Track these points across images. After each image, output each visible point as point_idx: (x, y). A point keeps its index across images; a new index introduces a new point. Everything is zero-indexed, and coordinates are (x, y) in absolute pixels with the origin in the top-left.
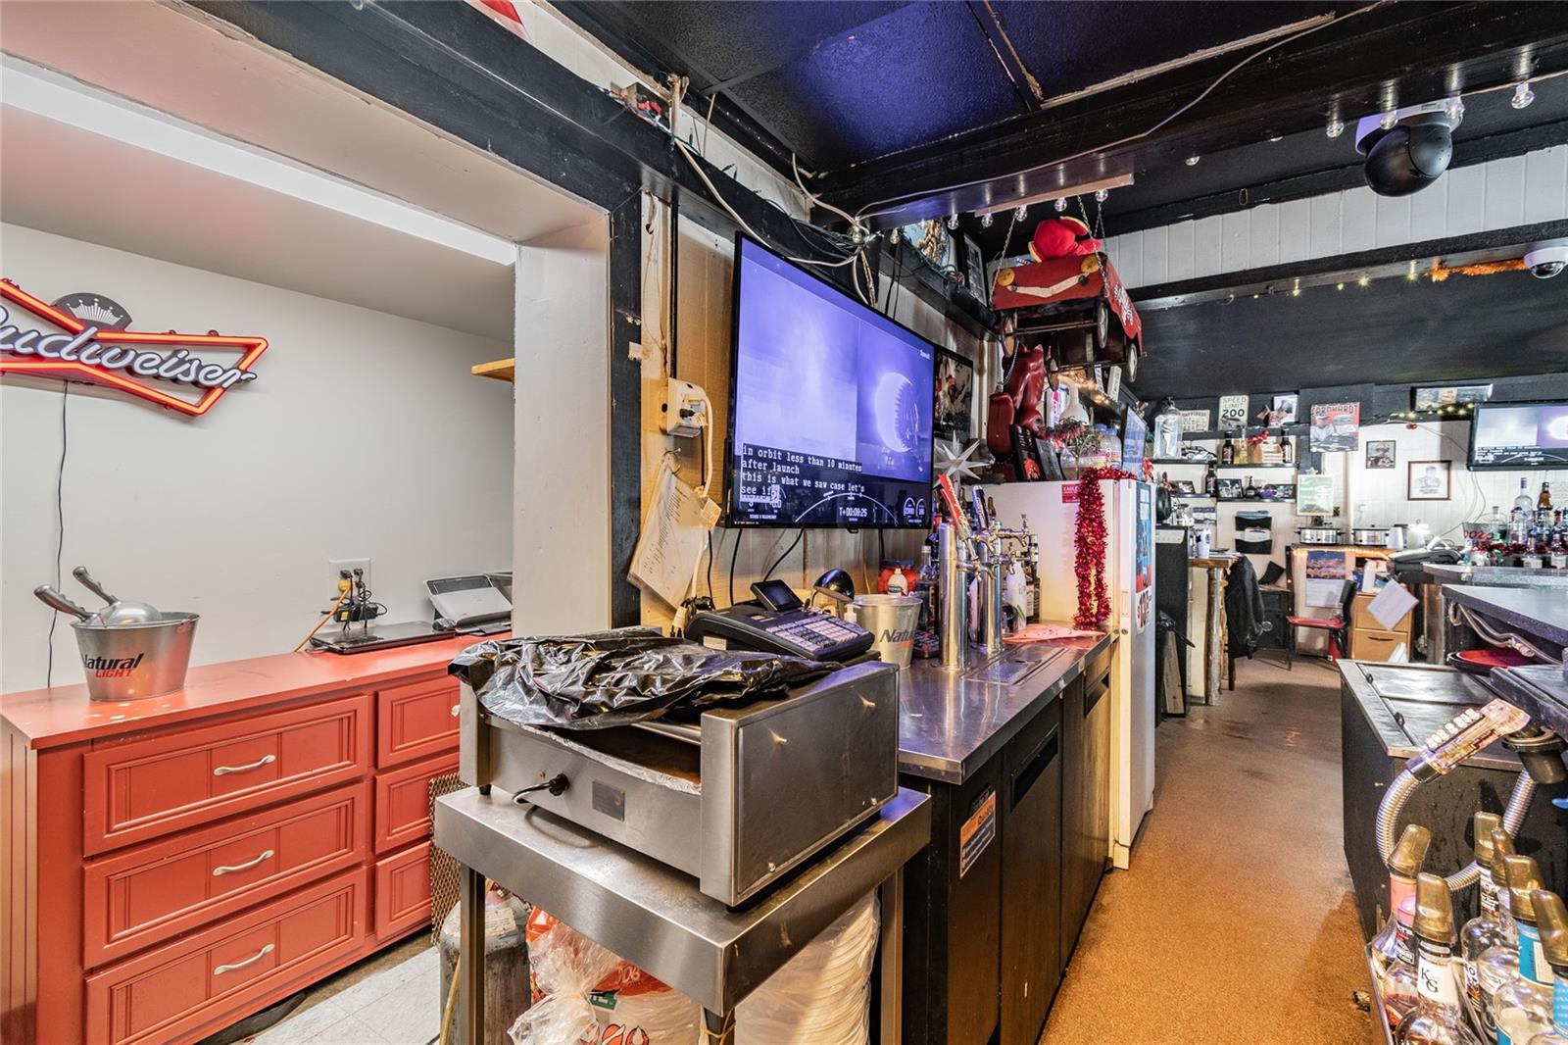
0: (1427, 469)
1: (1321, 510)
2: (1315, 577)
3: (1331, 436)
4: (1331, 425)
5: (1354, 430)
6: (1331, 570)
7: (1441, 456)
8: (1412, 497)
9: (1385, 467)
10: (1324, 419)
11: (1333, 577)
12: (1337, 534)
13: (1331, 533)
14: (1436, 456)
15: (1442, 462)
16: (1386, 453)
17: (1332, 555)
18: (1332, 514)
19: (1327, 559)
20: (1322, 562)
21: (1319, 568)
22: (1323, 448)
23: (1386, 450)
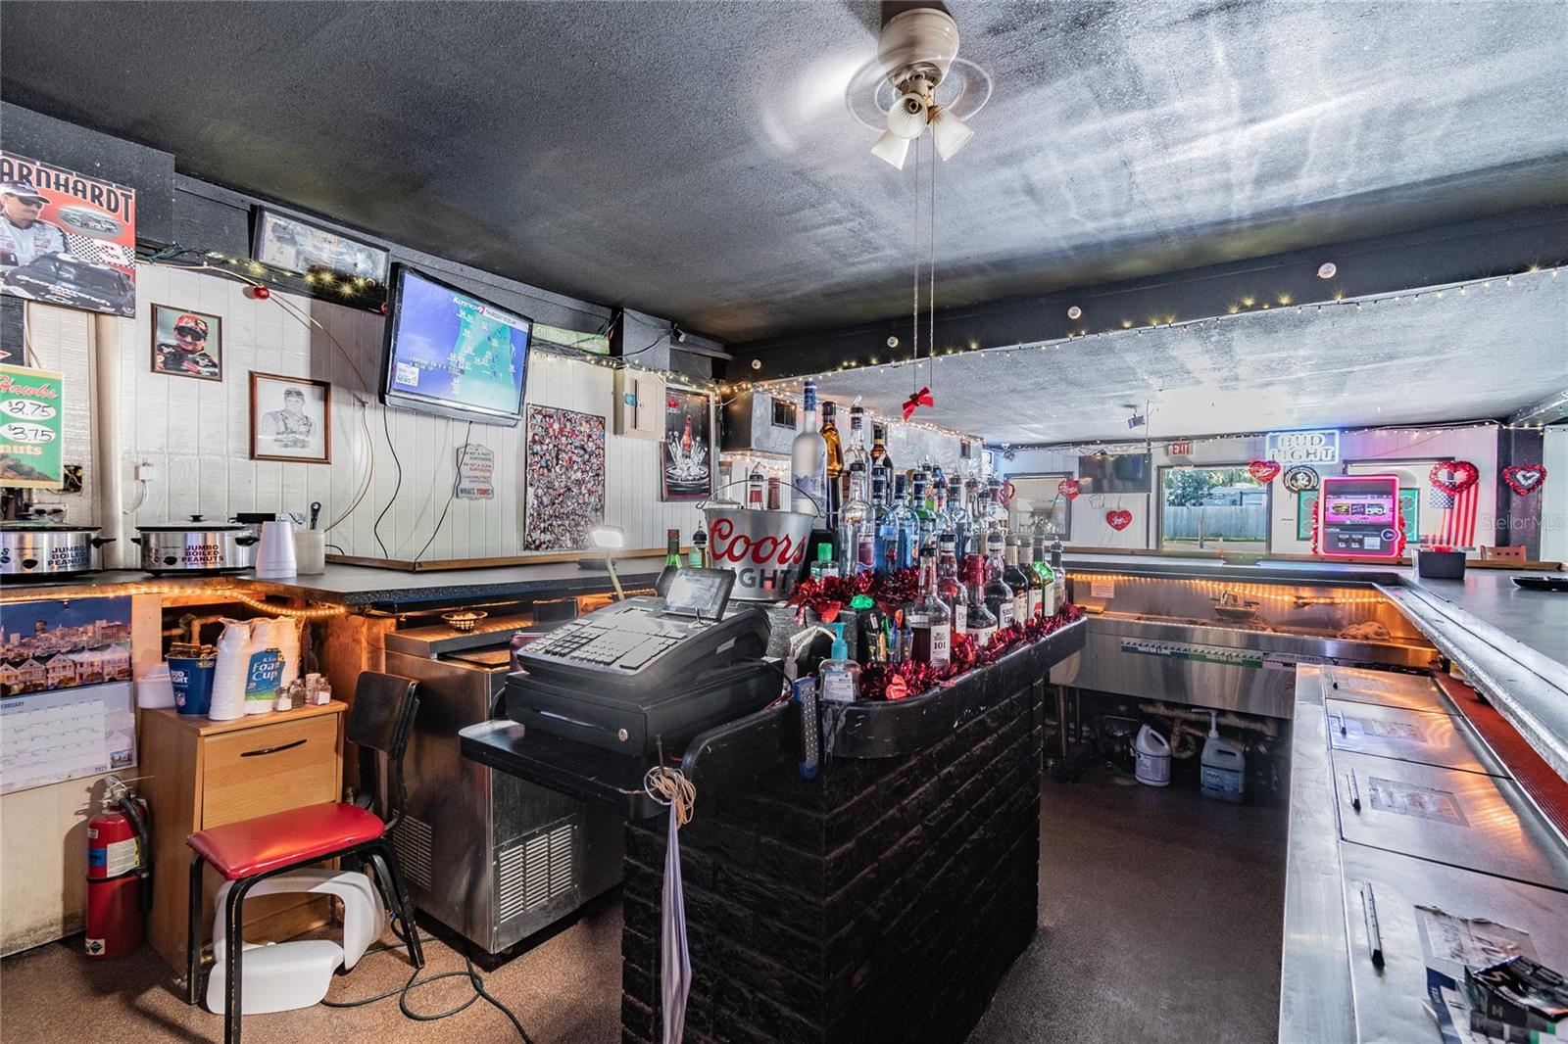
0: (288, 393)
1: (29, 474)
2: (24, 692)
3: (52, 258)
4: (49, 225)
5: (124, 261)
6: (86, 657)
7: (312, 374)
8: (260, 451)
9: (198, 375)
10: (22, 200)
11: (95, 679)
12: (89, 541)
13: (70, 540)
14: (304, 372)
15: (315, 383)
16: (201, 343)
17: (92, 610)
18: (61, 485)
19: (68, 624)
20: (54, 638)
21: (42, 660)
22: (27, 286)
23: (200, 335)
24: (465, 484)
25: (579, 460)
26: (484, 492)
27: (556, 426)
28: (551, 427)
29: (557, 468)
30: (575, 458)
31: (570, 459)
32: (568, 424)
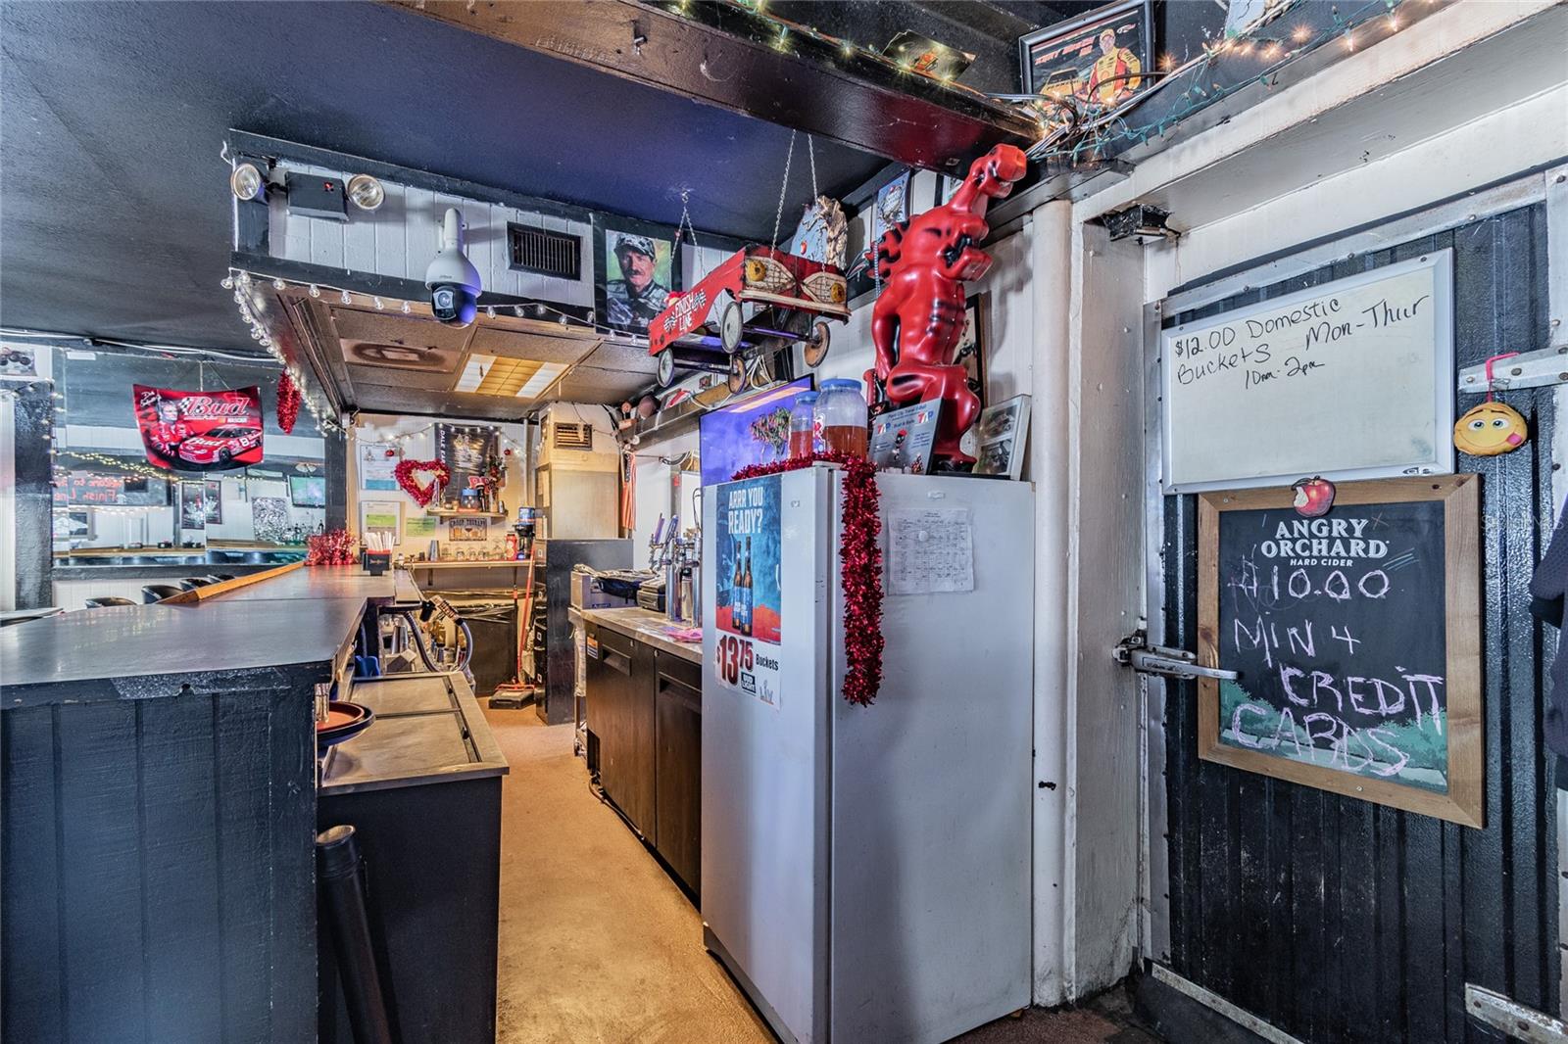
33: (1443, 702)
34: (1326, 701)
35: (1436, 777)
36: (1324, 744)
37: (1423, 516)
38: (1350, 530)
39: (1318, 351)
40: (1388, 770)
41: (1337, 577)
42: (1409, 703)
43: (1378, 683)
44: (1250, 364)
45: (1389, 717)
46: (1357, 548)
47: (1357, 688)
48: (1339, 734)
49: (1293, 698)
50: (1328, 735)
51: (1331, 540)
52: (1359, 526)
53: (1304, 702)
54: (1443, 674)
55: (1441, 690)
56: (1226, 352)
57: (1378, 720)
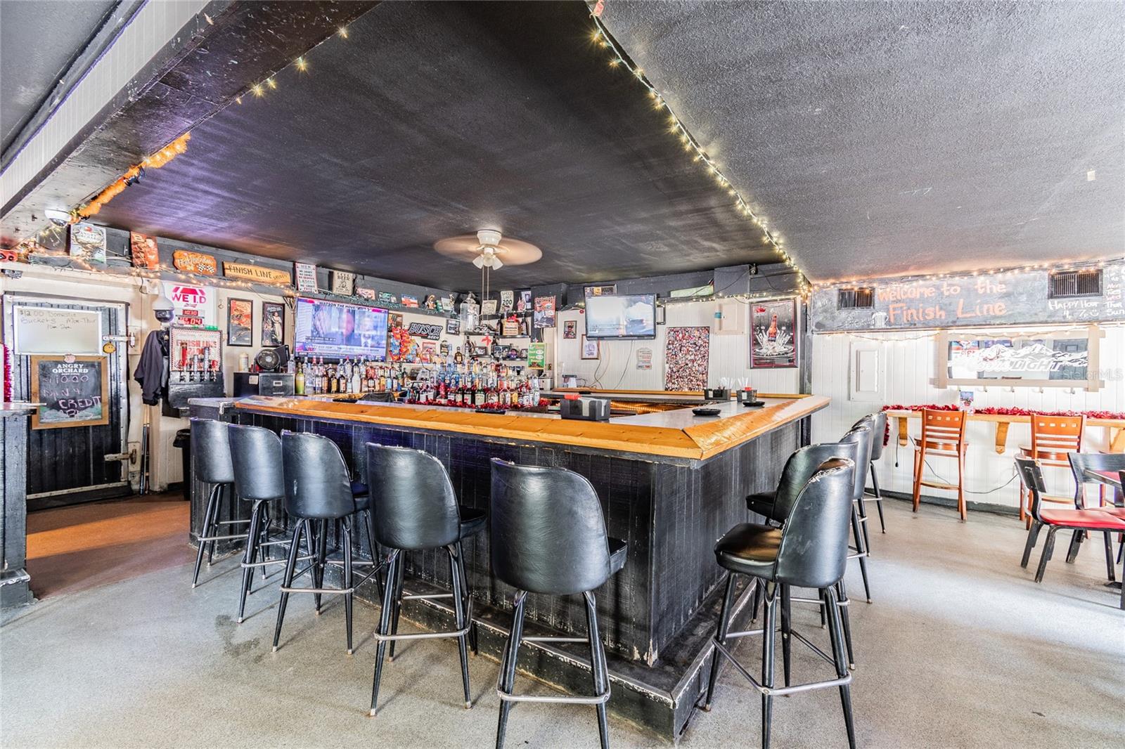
3: (542, 317)
4: (542, 310)
5: (553, 314)
8: (582, 357)
9: (572, 338)
10: (541, 306)
16: (572, 329)
18: (547, 368)
22: (541, 325)
23: (571, 327)
24: (641, 364)
25: (693, 350)
26: (648, 367)
27: (681, 335)
28: (678, 336)
29: (680, 355)
30: (690, 349)
31: (688, 350)
32: (687, 333)
33: (101, 401)
34: (72, 406)
35: (100, 417)
36: (73, 416)
37: (96, 364)
38: (79, 366)
39: (69, 324)
40: (89, 418)
41: (75, 378)
42: (93, 403)
43: (86, 400)
44: (49, 323)
45: (88, 407)
46: (80, 371)
47: (80, 402)
48: (76, 413)
49: (63, 407)
50: (73, 414)
51: (74, 369)
52: (81, 366)
53: (66, 408)
54: (101, 395)
55: (101, 399)
56: (41, 318)
57: (86, 408)
